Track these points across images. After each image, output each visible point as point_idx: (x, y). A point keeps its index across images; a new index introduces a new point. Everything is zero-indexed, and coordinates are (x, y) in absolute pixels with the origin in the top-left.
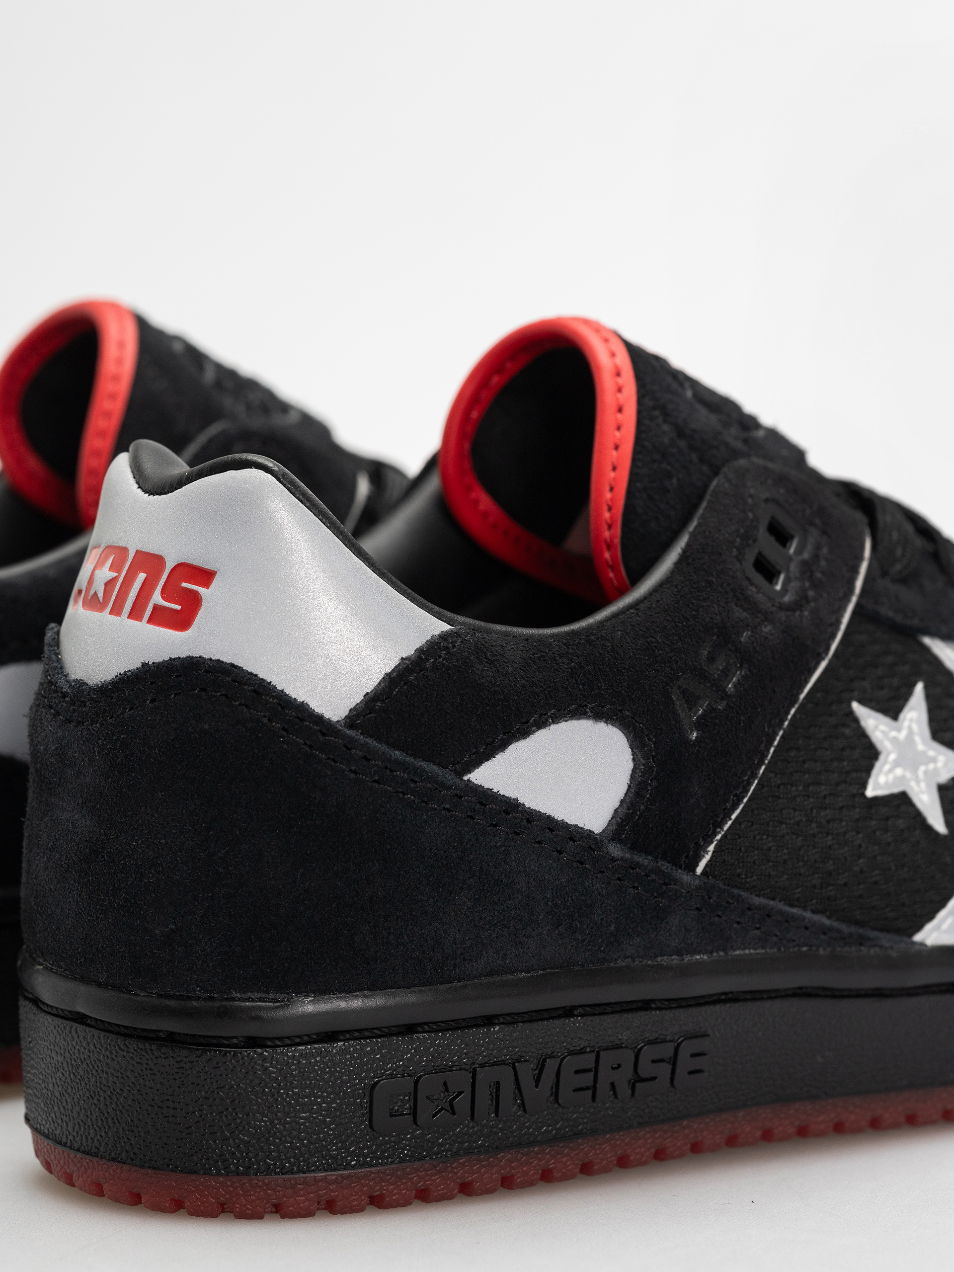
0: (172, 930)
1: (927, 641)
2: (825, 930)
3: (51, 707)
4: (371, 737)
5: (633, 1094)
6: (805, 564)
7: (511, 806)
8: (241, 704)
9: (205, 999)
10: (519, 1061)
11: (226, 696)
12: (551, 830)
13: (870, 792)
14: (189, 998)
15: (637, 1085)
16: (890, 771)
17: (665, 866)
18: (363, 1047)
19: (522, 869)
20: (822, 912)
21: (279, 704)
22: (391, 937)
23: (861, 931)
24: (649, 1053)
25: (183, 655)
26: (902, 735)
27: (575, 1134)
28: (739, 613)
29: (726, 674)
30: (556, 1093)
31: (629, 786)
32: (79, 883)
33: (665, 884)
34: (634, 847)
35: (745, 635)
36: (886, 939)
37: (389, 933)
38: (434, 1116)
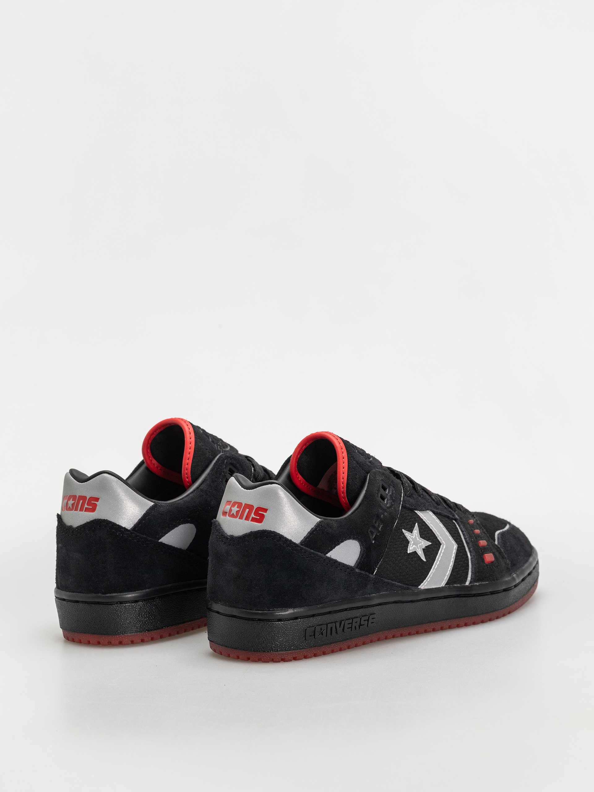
0: (260, 594)
1: (416, 511)
2: (400, 587)
3: (223, 541)
4: (306, 547)
5: (359, 629)
6: (391, 495)
7: (336, 561)
8: (276, 541)
9: (267, 611)
10: (336, 622)
11: (273, 539)
12: (344, 566)
13: (408, 552)
14: (264, 610)
15: (360, 626)
16: (412, 546)
17: (367, 573)
18: (304, 620)
19: (337, 576)
20: (399, 582)
21: (285, 540)
22: (310, 594)
23: (408, 586)
24: (363, 618)
25: (261, 529)
26: (414, 537)
27: (347, 639)
28: (381, 511)
29: (379, 526)
30: (343, 629)
31: (360, 555)
32: (234, 584)
33: (367, 578)
34: (361, 569)
35: (382, 516)
36: (413, 588)
37: (310, 593)
38: (319, 635)
